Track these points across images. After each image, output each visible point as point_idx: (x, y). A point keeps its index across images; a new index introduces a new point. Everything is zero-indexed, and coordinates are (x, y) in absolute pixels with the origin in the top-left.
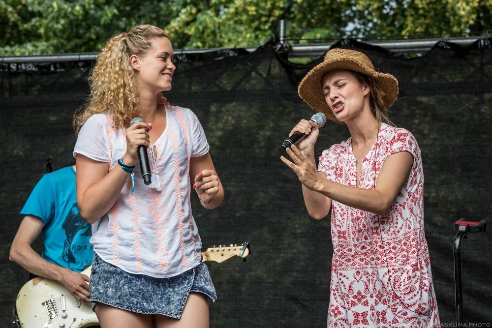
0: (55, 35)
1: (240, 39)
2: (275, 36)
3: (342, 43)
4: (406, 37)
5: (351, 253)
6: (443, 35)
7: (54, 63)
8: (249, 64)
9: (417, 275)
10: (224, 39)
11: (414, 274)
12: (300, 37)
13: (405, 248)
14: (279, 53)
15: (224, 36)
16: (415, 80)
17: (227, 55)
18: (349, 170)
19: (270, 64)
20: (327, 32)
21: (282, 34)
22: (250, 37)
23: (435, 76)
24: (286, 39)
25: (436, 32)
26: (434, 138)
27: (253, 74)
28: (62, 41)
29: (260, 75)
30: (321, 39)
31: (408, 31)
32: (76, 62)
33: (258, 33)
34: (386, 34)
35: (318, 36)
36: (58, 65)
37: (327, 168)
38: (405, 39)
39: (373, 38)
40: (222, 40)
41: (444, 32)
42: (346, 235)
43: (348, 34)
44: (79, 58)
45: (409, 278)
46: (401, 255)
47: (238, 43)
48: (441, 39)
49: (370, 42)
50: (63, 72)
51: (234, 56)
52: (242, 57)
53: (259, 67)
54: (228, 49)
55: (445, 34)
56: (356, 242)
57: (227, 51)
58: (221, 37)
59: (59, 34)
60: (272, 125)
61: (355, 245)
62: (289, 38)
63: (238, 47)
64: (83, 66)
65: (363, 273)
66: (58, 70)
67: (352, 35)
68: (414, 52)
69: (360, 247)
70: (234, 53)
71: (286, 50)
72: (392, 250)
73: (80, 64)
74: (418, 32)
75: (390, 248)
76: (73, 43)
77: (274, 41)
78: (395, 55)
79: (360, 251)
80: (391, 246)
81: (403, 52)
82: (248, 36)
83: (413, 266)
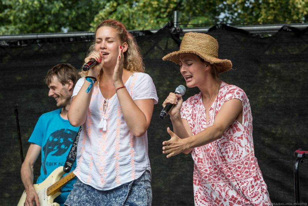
0: (21, 21)
1: (147, 24)
2: (171, 22)
3: (217, 27)
4: (261, 23)
5: (207, 173)
6: (286, 21)
7: (20, 40)
8: (153, 41)
9: (258, 183)
10: (135, 23)
11: (256, 183)
12: (188, 22)
13: (246, 166)
14: (173, 33)
15: (135, 21)
16: (267, 53)
17: (137, 35)
18: (201, 117)
19: (167, 41)
20: (206, 19)
21: (175, 21)
22: (154, 23)
23: (280, 50)
24: (178, 24)
25: (281, 20)
26: (280, 93)
27: (156, 48)
28: (25, 25)
29: (161, 49)
30: (202, 24)
31: (263, 19)
32: (35, 40)
33: (159, 19)
34: (247, 21)
35: (200, 22)
36: (22, 42)
37: (187, 116)
38: (260, 24)
39: (238, 23)
40: (134, 24)
41: (287, 20)
42: (203, 161)
43: (221, 20)
44: (37, 37)
45: (253, 186)
46: (244, 172)
47: (145, 27)
48: (285, 24)
49: (236, 26)
50: (26, 46)
51: (142, 36)
52: (148, 36)
53: (159, 43)
54: (138, 31)
55: (288, 21)
56: (210, 166)
57: (138, 32)
58: (133, 22)
59: (23, 20)
60: (168, 83)
61: (210, 168)
62: (180, 23)
63: (145, 29)
64: (40, 43)
65: (217, 185)
66: (23, 45)
67: (223, 21)
68: (266, 33)
69: (213, 169)
70: (142, 33)
71: (178, 31)
72: (238, 169)
73: (38, 41)
74: (269, 20)
75: (236, 168)
76: (32, 27)
77: (170, 25)
78: (253, 35)
79: (214, 171)
80: (237, 166)
81: (258, 33)
82: (152, 22)
83: (254, 177)
